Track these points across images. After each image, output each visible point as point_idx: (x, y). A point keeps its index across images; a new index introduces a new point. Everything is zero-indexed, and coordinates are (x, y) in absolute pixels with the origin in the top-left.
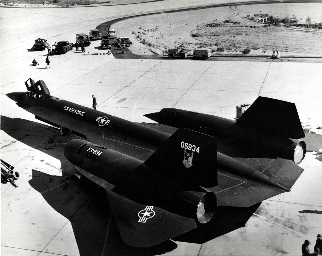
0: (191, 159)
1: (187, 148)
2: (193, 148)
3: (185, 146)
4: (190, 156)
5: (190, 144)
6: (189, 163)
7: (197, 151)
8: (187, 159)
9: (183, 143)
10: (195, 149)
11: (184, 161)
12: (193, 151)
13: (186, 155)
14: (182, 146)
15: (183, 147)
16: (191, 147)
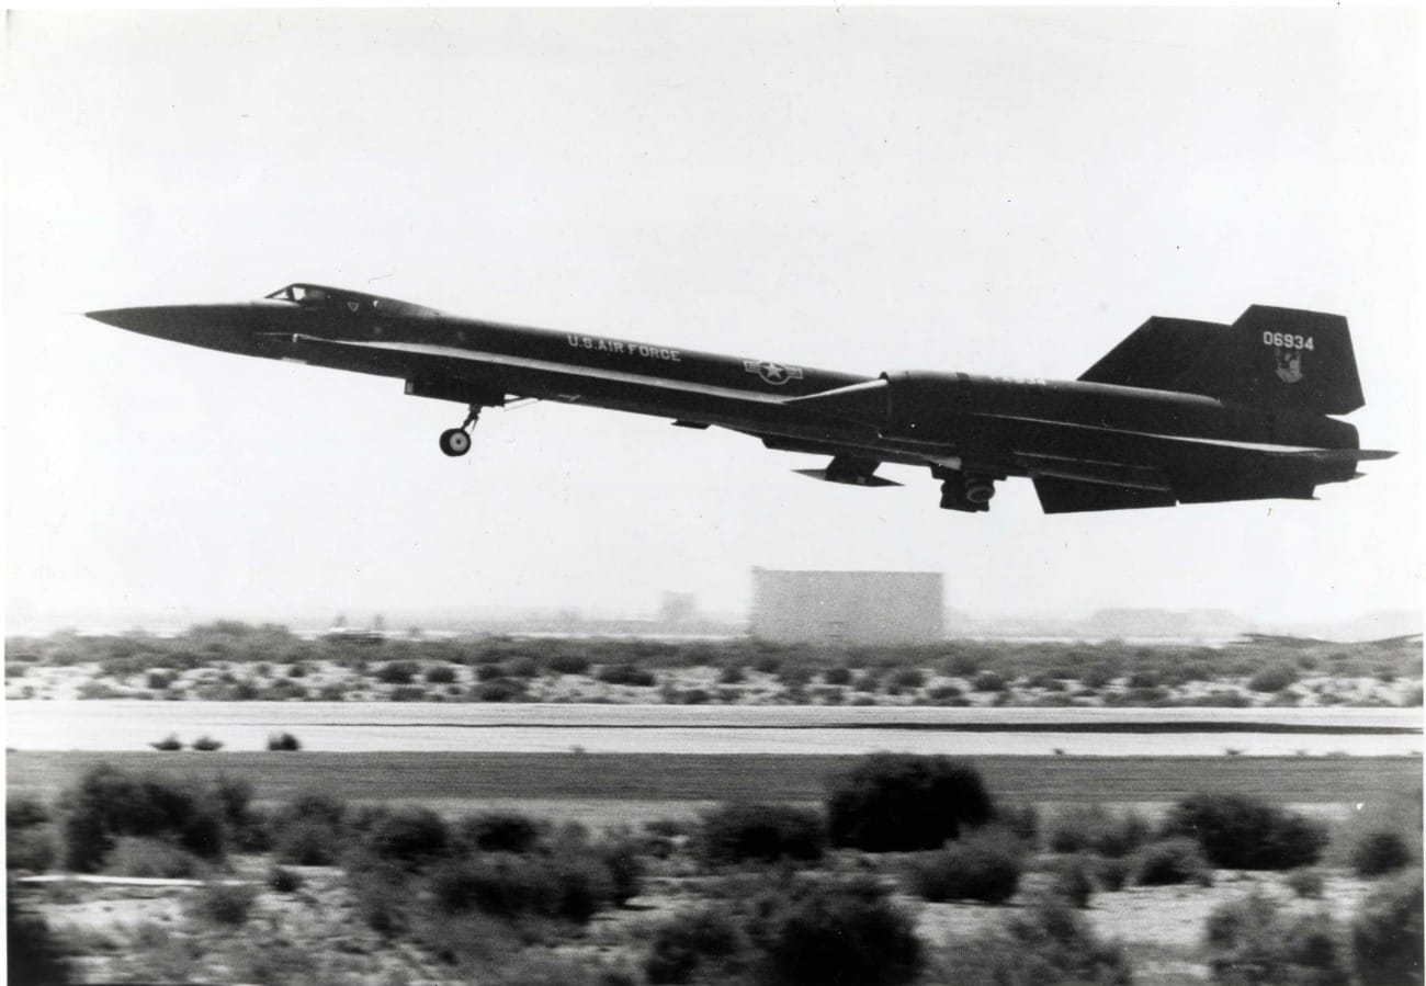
0: (1295, 365)
1: (1281, 344)
2: (1296, 342)
3: (1276, 339)
4: (1294, 358)
5: (1287, 336)
6: (1293, 372)
7: (1307, 346)
8: (1286, 366)
9: (1268, 336)
10: (1301, 342)
11: (1281, 372)
12: (1297, 347)
13: (1282, 358)
14: (1268, 340)
15: (1269, 343)
16: (1291, 341)
